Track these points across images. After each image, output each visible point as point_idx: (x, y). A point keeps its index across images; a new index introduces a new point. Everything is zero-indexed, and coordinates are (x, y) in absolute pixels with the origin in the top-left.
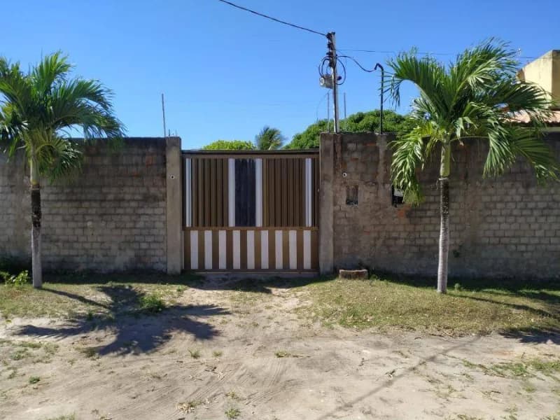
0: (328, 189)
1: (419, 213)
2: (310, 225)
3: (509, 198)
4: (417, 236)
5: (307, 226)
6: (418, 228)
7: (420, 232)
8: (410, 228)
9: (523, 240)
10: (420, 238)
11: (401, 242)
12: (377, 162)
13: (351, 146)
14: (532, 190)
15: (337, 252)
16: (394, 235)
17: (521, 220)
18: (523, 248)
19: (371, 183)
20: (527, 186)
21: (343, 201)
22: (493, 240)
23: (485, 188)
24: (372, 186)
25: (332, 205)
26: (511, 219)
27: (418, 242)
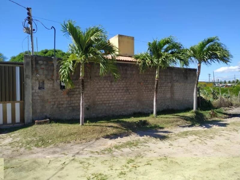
0: (29, 82)
1: (72, 93)
2: (19, 100)
3: (105, 86)
4: (72, 102)
5: (17, 100)
6: (72, 99)
7: (73, 101)
8: (68, 99)
9: (111, 102)
10: (73, 103)
11: (65, 106)
12: (53, 70)
13: (41, 62)
14: (113, 83)
15: (34, 112)
16: (62, 102)
17: (110, 94)
18: (110, 105)
19: (50, 79)
20: (111, 82)
21: (37, 88)
22: (101, 102)
23: (97, 83)
24: (51, 81)
25: (31, 89)
26: (107, 94)
27: (73, 105)
